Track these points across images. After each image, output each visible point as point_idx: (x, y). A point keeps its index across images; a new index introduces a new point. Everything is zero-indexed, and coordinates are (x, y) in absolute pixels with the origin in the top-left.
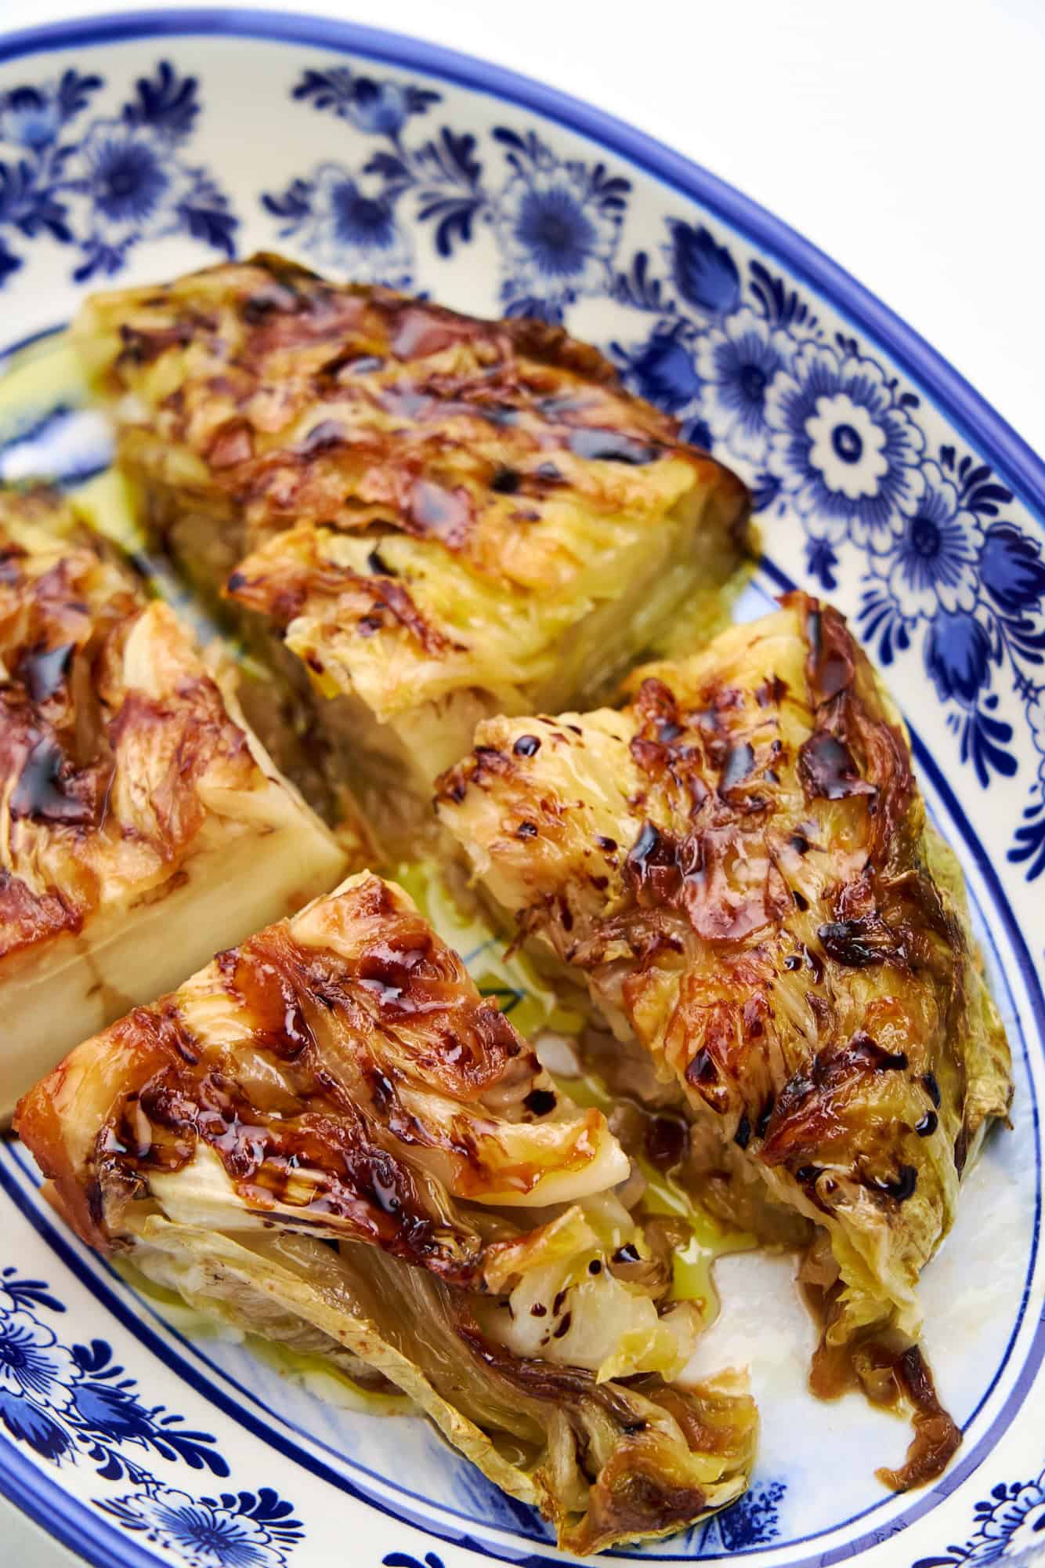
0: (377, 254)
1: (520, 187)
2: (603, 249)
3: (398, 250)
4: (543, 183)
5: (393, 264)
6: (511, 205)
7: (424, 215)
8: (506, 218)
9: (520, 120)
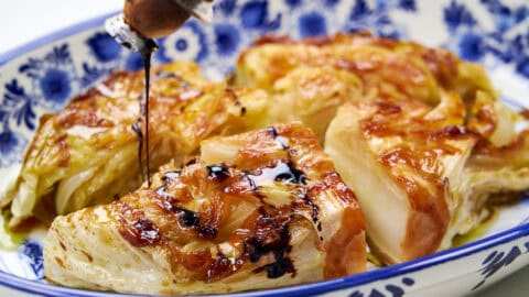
0: (18, 148)
1: (37, 82)
2: (71, 76)
3: (21, 141)
4: (42, 73)
5: (23, 147)
6: (39, 92)
7: (19, 123)
8: (39, 97)
9: (23, 60)
